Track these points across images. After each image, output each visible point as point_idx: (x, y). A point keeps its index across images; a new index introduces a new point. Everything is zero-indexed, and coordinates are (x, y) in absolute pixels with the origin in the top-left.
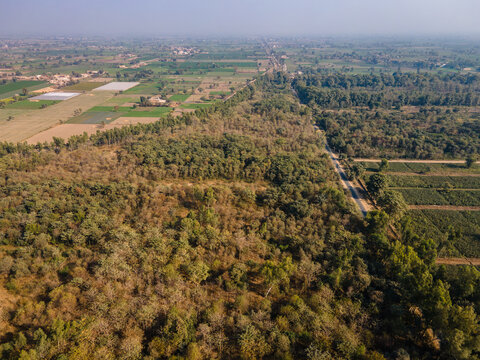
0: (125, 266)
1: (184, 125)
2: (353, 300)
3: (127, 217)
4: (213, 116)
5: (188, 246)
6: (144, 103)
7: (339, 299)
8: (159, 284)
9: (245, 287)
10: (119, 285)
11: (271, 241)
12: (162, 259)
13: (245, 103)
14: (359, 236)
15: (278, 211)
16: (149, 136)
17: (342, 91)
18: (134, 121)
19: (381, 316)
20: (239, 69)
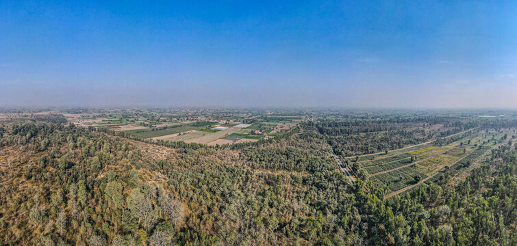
0: (236, 213)
1: (269, 143)
2: (355, 233)
3: (240, 186)
4: (281, 140)
5: (268, 207)
6: (253, 133)
7: (348, 234)
8: (252, 229)
9: (298, 235)
10: (232, 223)
11: (311, 205)
12: (255, 213)
13: (296, 134)
14: (352, 195)
15: (314, 187)
16: (254, 147)
17: (336, 128)
18: (248, 140)
19: (369, 237)
20: (293, 120)
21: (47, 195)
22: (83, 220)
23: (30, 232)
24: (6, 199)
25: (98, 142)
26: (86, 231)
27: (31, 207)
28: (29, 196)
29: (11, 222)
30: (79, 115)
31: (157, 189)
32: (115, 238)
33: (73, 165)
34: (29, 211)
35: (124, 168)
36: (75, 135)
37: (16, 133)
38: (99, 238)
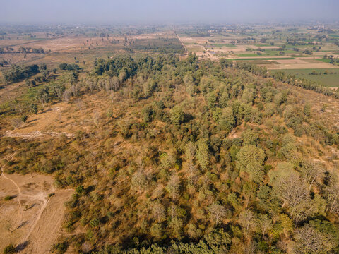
21: (155, 156)
22: (202, 186)
23: (134, 199)
24: (96, 167)
25: (234, 87)
26: (206, 198)
27: (133, 171)
28: (130, 159)
29: (107, 193)
30: (205, 40)
31: (327, 173)
32: (243, 212)
33: (192, 117)
34: (131, 176)
35: (272, 131)
36: (197, 73)
37: (100, 72)
38: (222, 207)
